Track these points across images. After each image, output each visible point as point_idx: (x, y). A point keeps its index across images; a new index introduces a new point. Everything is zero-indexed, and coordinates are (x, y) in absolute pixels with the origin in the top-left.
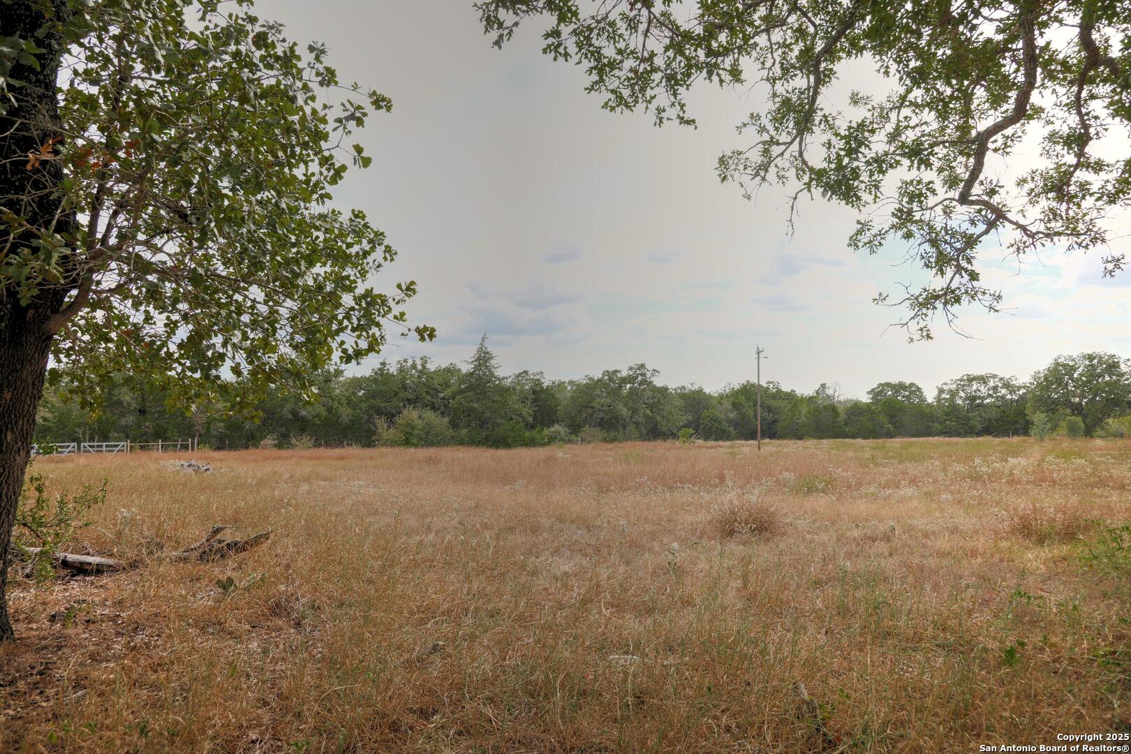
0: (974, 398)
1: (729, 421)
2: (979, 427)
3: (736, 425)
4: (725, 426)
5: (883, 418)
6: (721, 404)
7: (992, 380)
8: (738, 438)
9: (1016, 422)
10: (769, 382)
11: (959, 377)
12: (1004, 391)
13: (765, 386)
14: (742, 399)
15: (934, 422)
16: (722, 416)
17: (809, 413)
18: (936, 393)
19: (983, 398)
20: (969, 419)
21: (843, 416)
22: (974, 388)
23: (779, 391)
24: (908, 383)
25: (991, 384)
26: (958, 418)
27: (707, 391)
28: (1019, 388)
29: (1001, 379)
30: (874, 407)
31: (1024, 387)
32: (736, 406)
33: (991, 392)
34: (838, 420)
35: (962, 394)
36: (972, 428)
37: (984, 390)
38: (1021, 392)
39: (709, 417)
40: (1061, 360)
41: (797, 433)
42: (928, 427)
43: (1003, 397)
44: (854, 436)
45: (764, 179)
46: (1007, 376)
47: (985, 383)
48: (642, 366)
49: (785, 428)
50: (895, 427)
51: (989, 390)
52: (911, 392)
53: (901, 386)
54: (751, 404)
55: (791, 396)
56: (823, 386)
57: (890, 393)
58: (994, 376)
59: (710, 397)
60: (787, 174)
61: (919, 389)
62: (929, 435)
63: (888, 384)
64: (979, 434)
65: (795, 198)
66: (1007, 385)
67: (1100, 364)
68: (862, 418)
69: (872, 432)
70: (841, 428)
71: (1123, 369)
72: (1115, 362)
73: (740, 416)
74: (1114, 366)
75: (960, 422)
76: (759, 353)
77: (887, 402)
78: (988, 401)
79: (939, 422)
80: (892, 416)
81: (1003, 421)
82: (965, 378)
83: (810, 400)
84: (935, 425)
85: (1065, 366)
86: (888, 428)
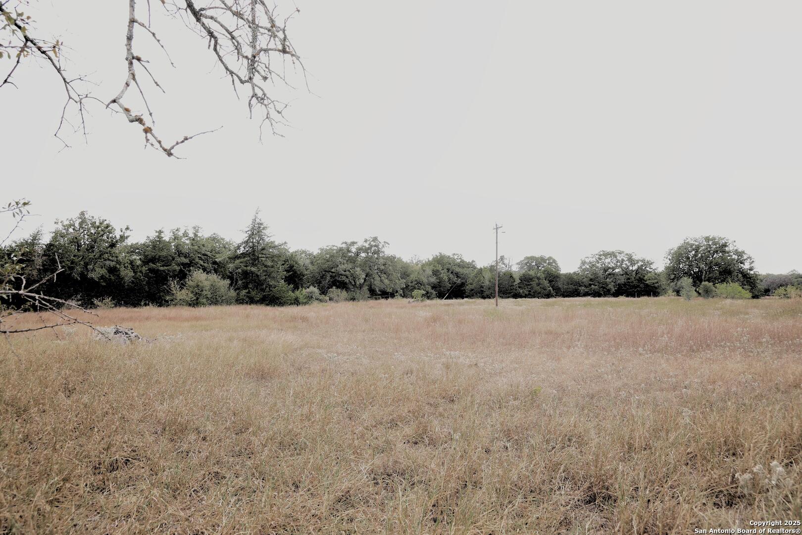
0: (607, 269)
2: (613, 290)
5: (546, 283)
7: (619, 255)
9: (639, 286)
10: (454, 254)
11: (597, 253)
12: (628, 263)
13: (451, 256)
14: (440, 268)
16: (425, 280)
17: (492, 278)
19: (613, 269)
20: (606, 284)
21: (518, 281)
22: (609, 261)
23: (462, 261)
24: (547, 256)
25: (619, 258)
26: (599, 283)
28: (638, 262)
29: (626, 254)
31: (642, 261)
33: (619, 264)
35: (599, 265)
36: (609, 291)
37: (614, 263)
38: (640, 263)
39: (416, 280)
40: (689, 240)
41: (482, 293)
42: (577, 290)
43: (627, 268)
44: (526, 296)
46: (630, 252)
47: (615, 257)
48: (375, 239)
49: (472, 290)
50: (554, 290)
51: (617, 262)
52: (549, 264)
53: (543, 259)
54: (446, 271)
55: (471, 266)
56: (500, 257)
57: (534, 264)
58: (621, 252)
63: (533, 258)
64: (616, 294)
66: (630, 259)
67: (715, 244)
68: (531, 283)
69: (539, 293)
70: (516, 290)
71: (730, 248)
72: (726, 243)
73: (438, 281)
74: (725, 245)
75: (601, 285)
76: (497, 228)
77: (545, 271)
78: (617, 270)
79: (585, 286)
80: (550, 281)
81: (629, 285)
82: (602, 253)
83: (492, 269)
84: (583, 288)
85: (692, 246)
86: (550, 290)
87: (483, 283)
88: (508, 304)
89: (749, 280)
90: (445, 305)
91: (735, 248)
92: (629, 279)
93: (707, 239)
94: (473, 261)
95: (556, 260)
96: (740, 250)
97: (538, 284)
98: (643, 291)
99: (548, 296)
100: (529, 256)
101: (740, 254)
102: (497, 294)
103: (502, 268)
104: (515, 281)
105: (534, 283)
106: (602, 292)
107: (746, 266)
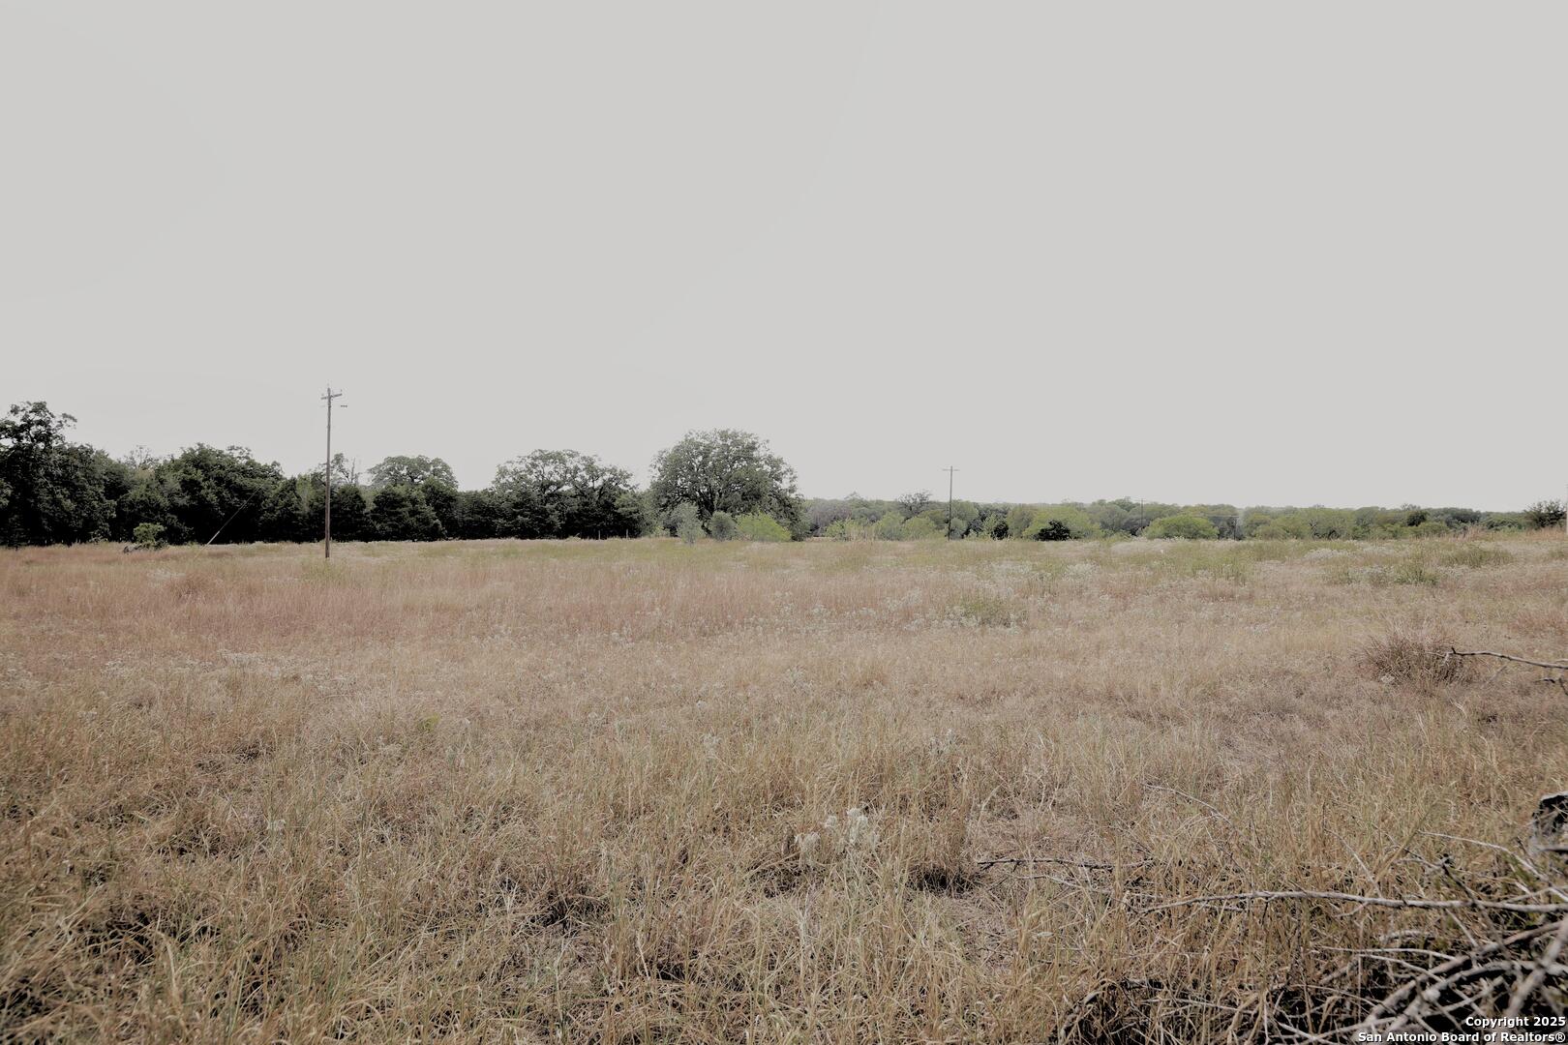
0: (546, 484)
2: (558, 525)
3: (189, 518)
5: (429, 510)
6: (162, 482)
7: (568, 458)
9: (604, 519)
10: (232, 448)
11: (529, 454)
12: (585, 475)
13: (226, 452)
14: (198, 475)
15: (496, 517)
16: (164, 502)
17: (317, 500)
19: (559, 485)
20: (544, 512)
21: (370, 506)
22: (551, 469)
23: (251, 463)
24: (431, 458)
25: (569, 464)
26: (532, 511)
28: (603, 472)
29: (581, 458)
31: (611, 471)
32: (188, 486)
33: (569, 476)
34: (365, 511)
35: (532, 478)
36: (551, 525)
37: (560, 474)
38: (607, 476)
39: (142, 502)
40: (694, 436)
43: (584, 484)
44: (388, 537)
46: (589, 454)
47: (561, 462)
48: (39, 407)
49: (273, 523)
51: (566, 472)
52: (436, 473)
53: (422, 464)
54: (212, 482)
55: (269, 473)
56: (334, 458)
57: (404, 472)
58: (573, 454)
61: (446, 468)
63: (401, 459)
66: (589, 468)
67: (736, 443)
68: (398, 510)
69: (415, 530)
70: (367, 523)
71: (760, 452)
72: (754, 443)
73: (195, 503)
74: (752, 447)
75: (535, 516)
76: (330, 397)
77: (426, 487)
78: (565, 488)
79: (505, 517)
80: (437, 508)
81: (587, 517)
82: (537, 454)
83: (316, 480)
84: (501, 521)
85: (698, 445)
87: (297, 509)
88: (350, 554)
89: (787, 509)
90: (211, 555)
91: (768, 453)
92: (586, 504)
93: (724, 435)
94: (275, 464)
95: (449, 464)
96: (775, 457)
97: (413, 513)
98: (611, 527)
99: (433, 535)
100: (394, 455)
101: (775, 463)
102: (328, 533)
103: (339, 479)
104: (364, 507)
105: (404, 511)
106: (537, 530)
107: (784, 485)
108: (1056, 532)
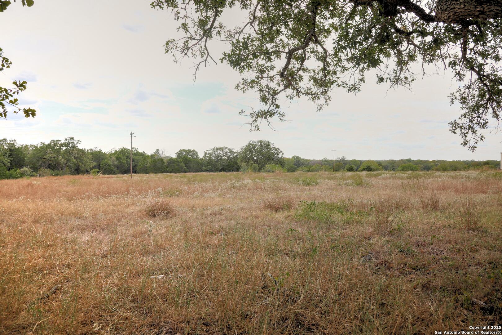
0: (218, 157)
1: (114, 165)
2: (220, 168)
3: (118, 167)
4: (113, 168)
5: (182, 164)
6: (111, 158)
7: (225, 149)
8: (119, 173)
9: (234, 166)
10: (133, 148)
11: (213, 148)
12: (229, 154)
13: (131, 149)
14: (121, 156)
15: (203, 166)
16: (111, 163)
17: (151, 162)
18: (203, 154)
19: (222, 157)
20: (216, 165)
21: (166, 163)
22: (219, 152)
23: (138, 152)
24: (192, 150)
25: (225, 151)
26: (212, 164)
27: (103, 151)
28: (235, 153)
29: (229, 149)
30: (179, 160)
31: (237, 153)
32: (118, 159)
33: (225, 154)
34: (164, 165)
35: (214, 155)
36: (218, 169)
37: (222, 154)
39: (105, 163)
40: (251, 142)
41: (146, 171)
42: (200, 168)
43: (229, 156)
44: (171, 172)
45: (186, 54)
46: (231, 148)
47: (223, 150)
48: (72, 138)
49: (140, 169)
50: (187, 168)
51: (224, 153)
52: (193, 154)
53: (189, 151)
54: (125, 157)
55: (143, 155)
56: (158, 150)
57: (185, 154)
58: (226, 148)
59: (105, 154)
60: (196, 54)
61: (196, 152)
62: (201, 171)
63: (184, 150)
64: (220, 171)
65: (199, 65)
66: (231, 152)
67: (264, 144)
68: (174, 164)
69: (178, 170)
70: (165, 168)
71: (271, 146)
73: (120, 163)
74: (269, 145)
75: (213, 166)
76: (132, 134)
77: (184, 158)
78: (224, 158)
79: (205, 166)
80: (186, 164)
81: (229, 166)
83: (152, 156)
84: (204, 167)
85: (253, 145)
86: (185, 169)
87: (146, 165)
91: (274, 147)
92: (230, 162)
93: (261, 142)
94: (144, 152)
96: (277, 148)
97: (178, 165)
99: (184, 171)
101: (276, 149)
102: (131, 172)
106: (213, 170)
107: (280, 156)
108: (368, 169)
